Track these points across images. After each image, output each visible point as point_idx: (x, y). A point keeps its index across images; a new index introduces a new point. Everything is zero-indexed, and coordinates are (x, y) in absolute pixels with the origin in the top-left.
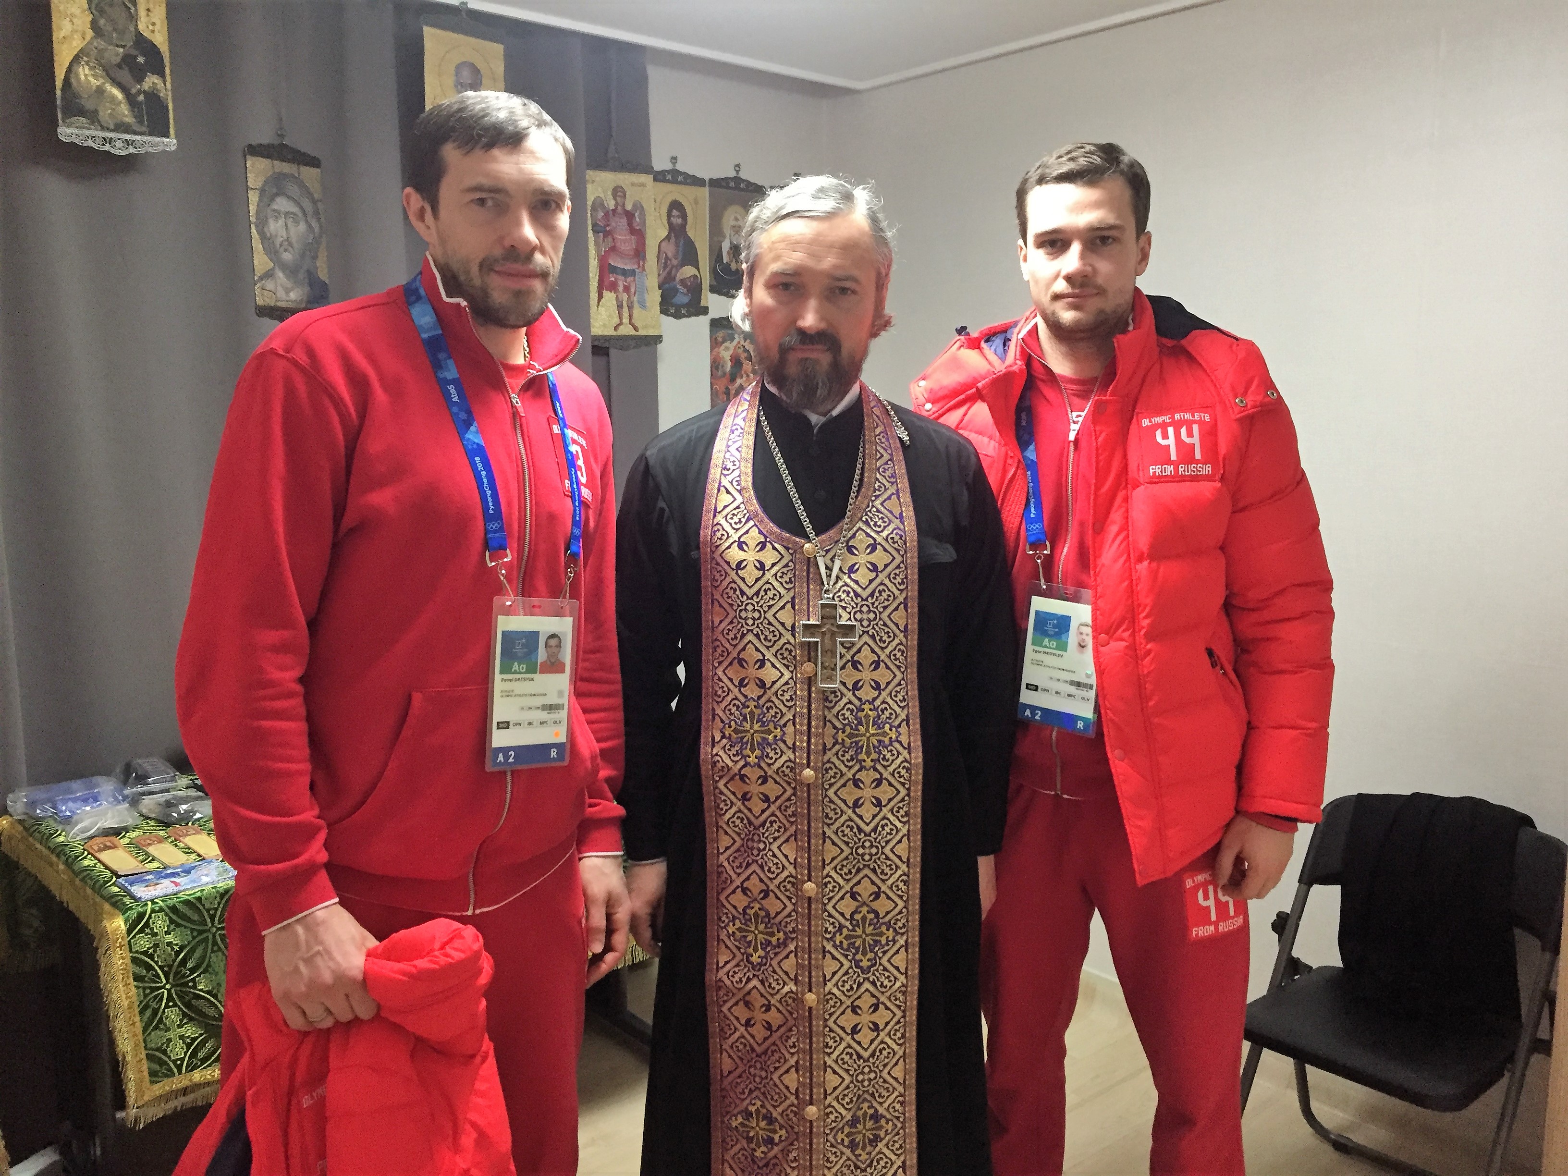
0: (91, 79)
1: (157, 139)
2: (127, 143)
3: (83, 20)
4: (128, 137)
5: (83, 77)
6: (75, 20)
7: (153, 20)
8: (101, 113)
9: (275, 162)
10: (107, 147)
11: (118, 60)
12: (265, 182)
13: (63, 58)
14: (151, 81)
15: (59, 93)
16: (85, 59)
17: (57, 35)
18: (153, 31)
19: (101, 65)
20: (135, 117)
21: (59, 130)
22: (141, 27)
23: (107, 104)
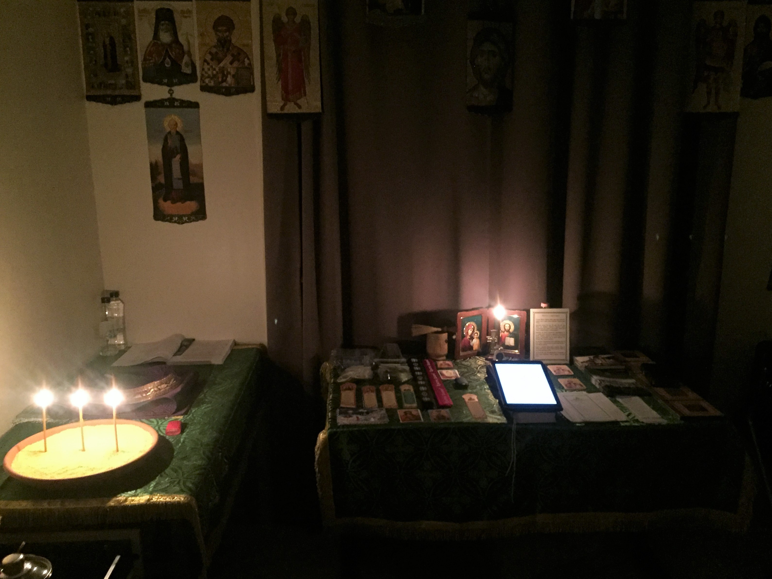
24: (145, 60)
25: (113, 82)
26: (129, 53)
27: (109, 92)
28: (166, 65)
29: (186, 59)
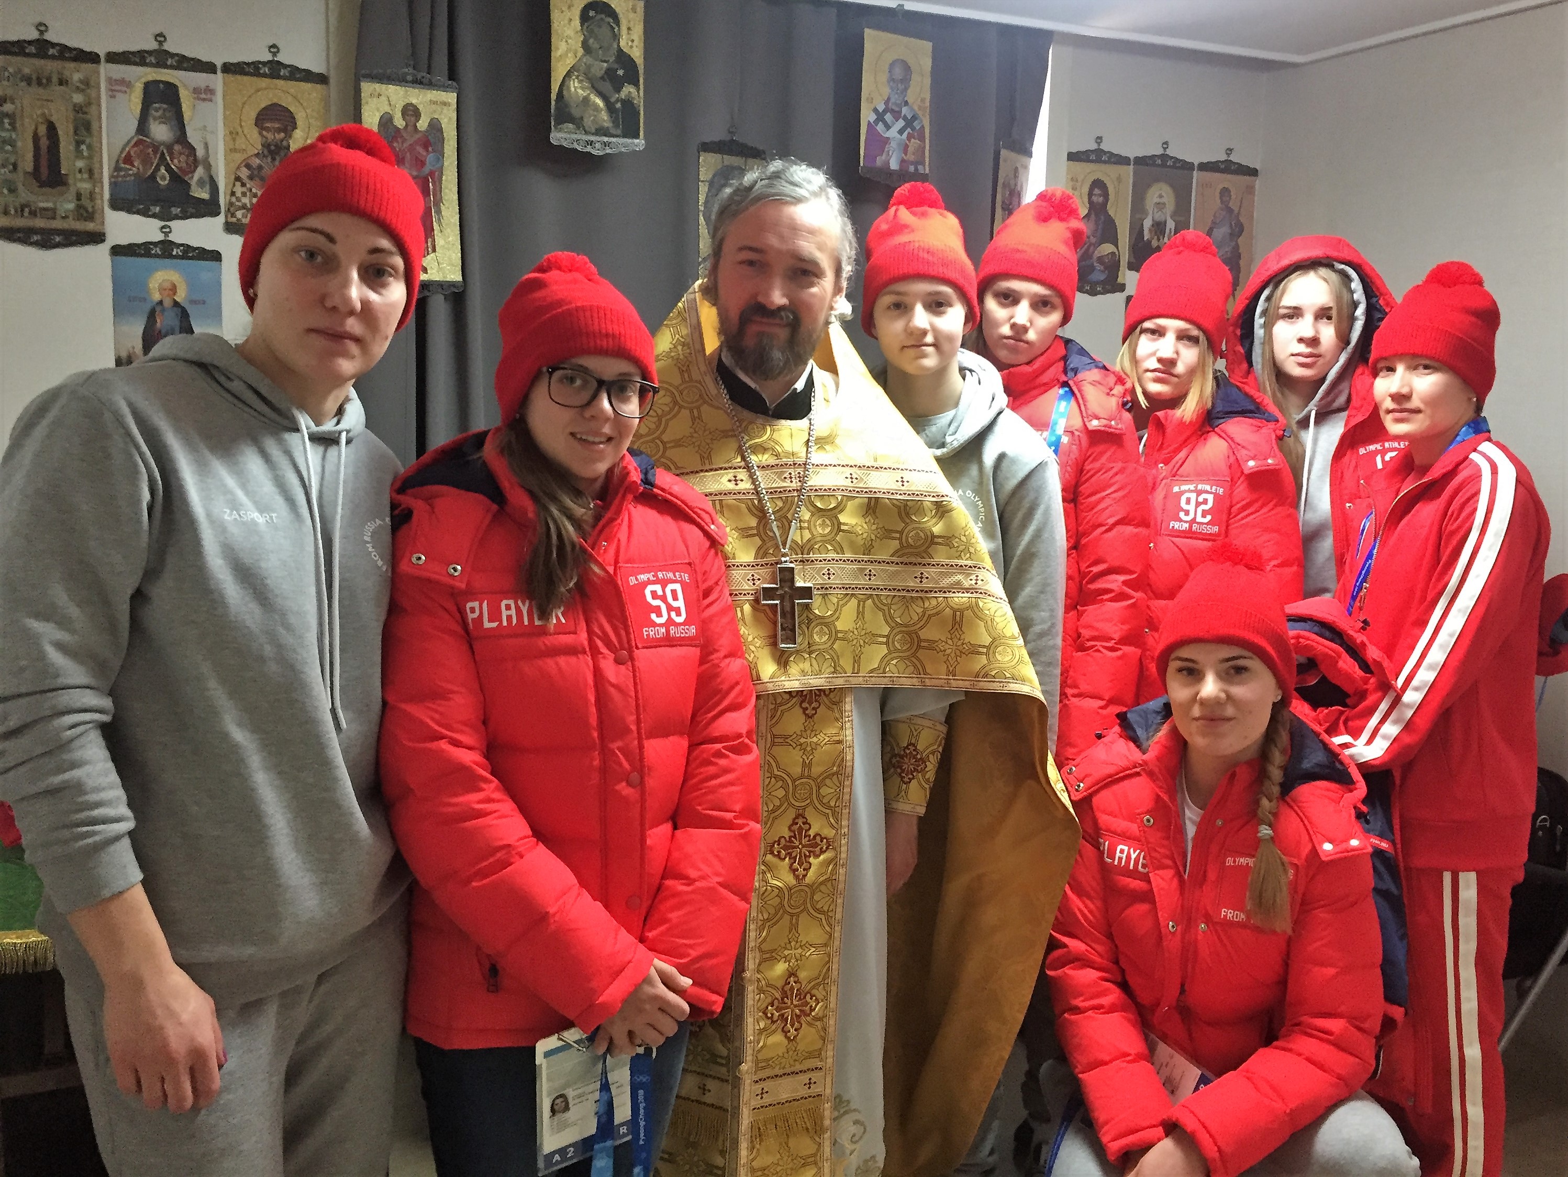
0: (580, 91)
1: (629, 141)
2: (605, 144)
3: (576, 42)
4: (606, 139)
5: (573, 89)
6: (570, 41)
7: (632, 38)
8: (585, 120)
9: (725, 156)
10: (589, 149)
11: (603, 72)
12: (714, 176)
13: (558, 72)
14: (628, 90)
15: (553, 103)
16: (576, 73)
17: (555, 54)
18: (631, 47)
19: (588, 78)
20: (613, 122)
21: (552, 135)
22: (622, 43)
23: (591, 112)
24: (117, 169)
25: (50, 205)
26: (85, 154)
27: (39, 223)
28: (160, 182)
29: (200, 172)
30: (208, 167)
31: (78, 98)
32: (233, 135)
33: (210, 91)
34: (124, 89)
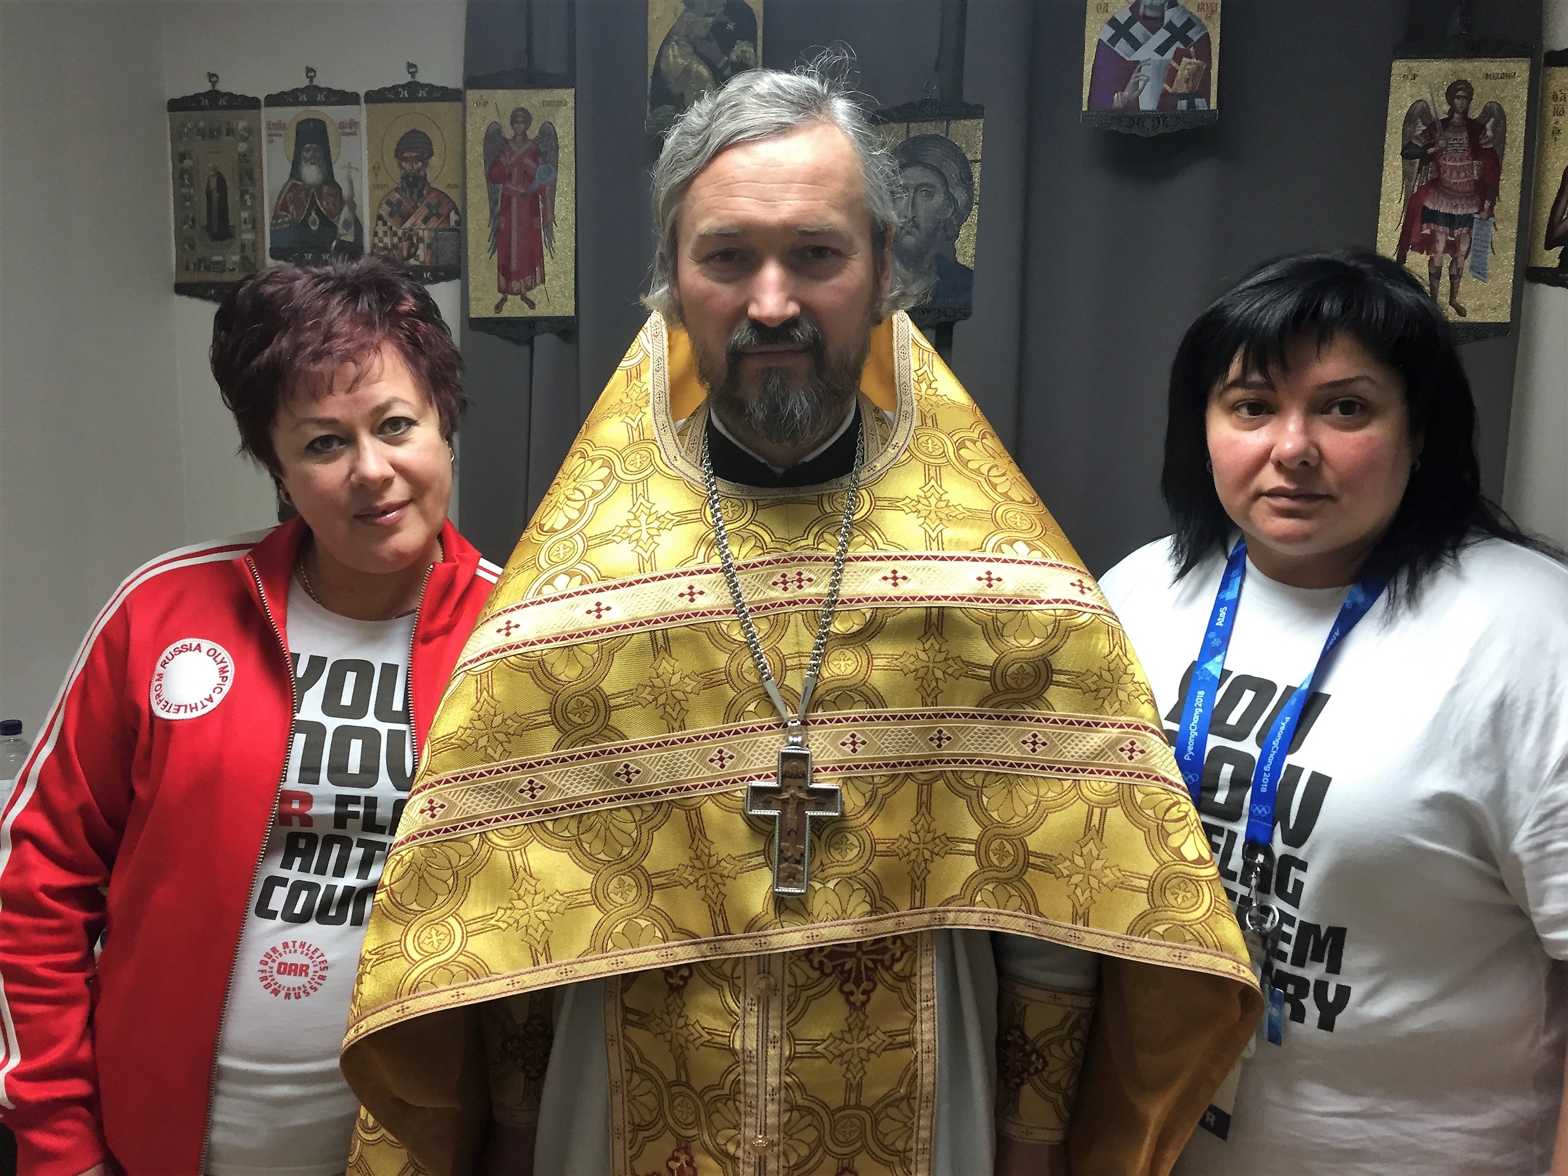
0: (680, 60)
5: (671, 59)
8: (687, 97)
9: (912, 124)
11: (708, 29)
14: (741, 49)
15: (650, 76)
16: (676, 37)
23: (691, 84)
24: (275, 217)
25: (220, 258)
26: (249, 204)
27: (213, 277)
28: (311, 226)
29: (345, 213)
30: (353, 207)
31: (242, 147)
32: (375, 169)
33: (354, 124)
34: (279, 132)
